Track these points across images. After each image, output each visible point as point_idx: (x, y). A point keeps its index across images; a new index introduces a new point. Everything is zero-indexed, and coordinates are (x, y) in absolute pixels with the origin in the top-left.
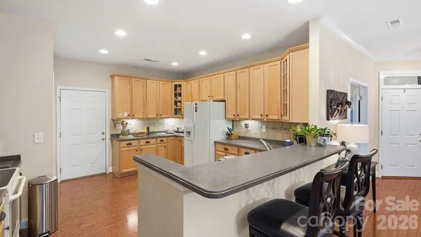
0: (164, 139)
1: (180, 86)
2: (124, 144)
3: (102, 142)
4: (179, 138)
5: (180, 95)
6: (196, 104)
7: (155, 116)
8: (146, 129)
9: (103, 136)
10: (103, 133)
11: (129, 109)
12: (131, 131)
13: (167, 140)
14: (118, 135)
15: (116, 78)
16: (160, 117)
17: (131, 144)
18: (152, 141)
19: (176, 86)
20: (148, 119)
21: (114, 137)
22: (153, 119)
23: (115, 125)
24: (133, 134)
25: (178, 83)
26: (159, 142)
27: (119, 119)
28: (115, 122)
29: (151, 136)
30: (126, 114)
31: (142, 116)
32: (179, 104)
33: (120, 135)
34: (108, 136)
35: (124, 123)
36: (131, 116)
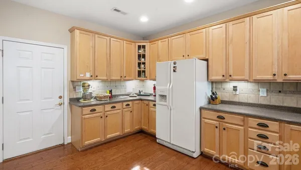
0: (130, 103)
1: (144, 47)
2: (87, 110)
3: (59, 107)
4: (145, 102)
5: (144, 56)
6: (175, 63)
7: (119, 78)
8: (108, 92)
9: (61, 101)
10: (60, 97)
11: (91, 69)
12: (94, 95)
13: (133, 104)
14: (78, 100)
15: (77, 32)
16: (124, 79)
17: (95, 110)
18: (118, 106)
19: (139, 47)
20: (112, 81)
21: (74, 101)
22: (116, 81)
23: (74, 88)
24: (95, 98)
25: (141, 44)
26: (124, 106)
27: (80, 81)
28: (74, 83)
29: (114, 100)
30: (88, 75)
31: (105, 78)
32: (142, 66)
33: (80, 99)
34: (66, 101)
35: (86, 85)
36: (94, 77)
